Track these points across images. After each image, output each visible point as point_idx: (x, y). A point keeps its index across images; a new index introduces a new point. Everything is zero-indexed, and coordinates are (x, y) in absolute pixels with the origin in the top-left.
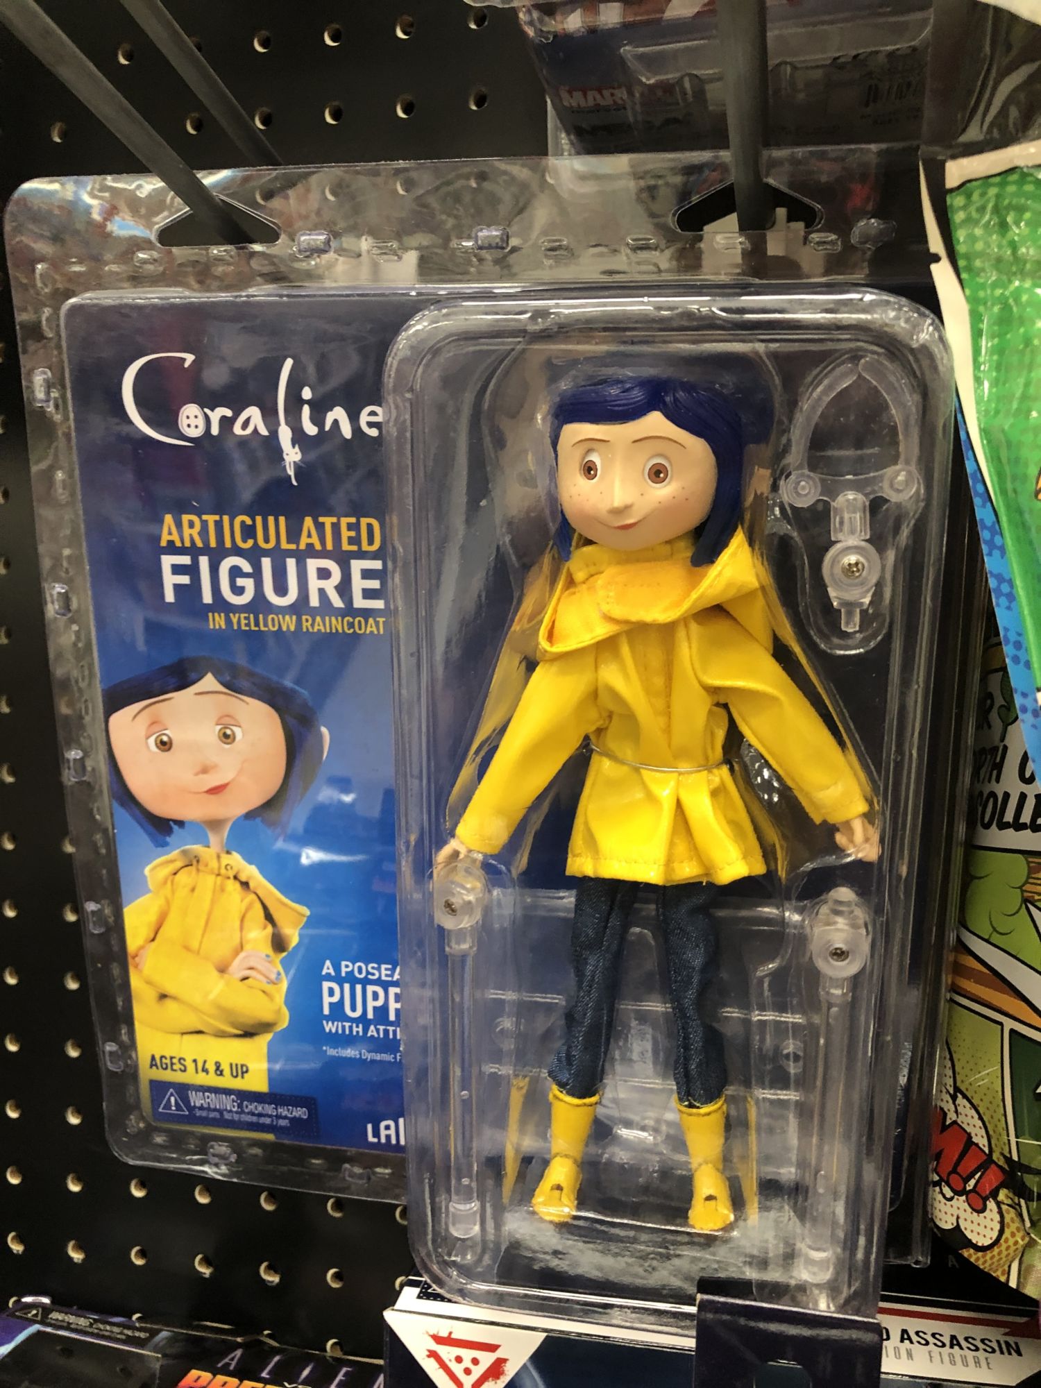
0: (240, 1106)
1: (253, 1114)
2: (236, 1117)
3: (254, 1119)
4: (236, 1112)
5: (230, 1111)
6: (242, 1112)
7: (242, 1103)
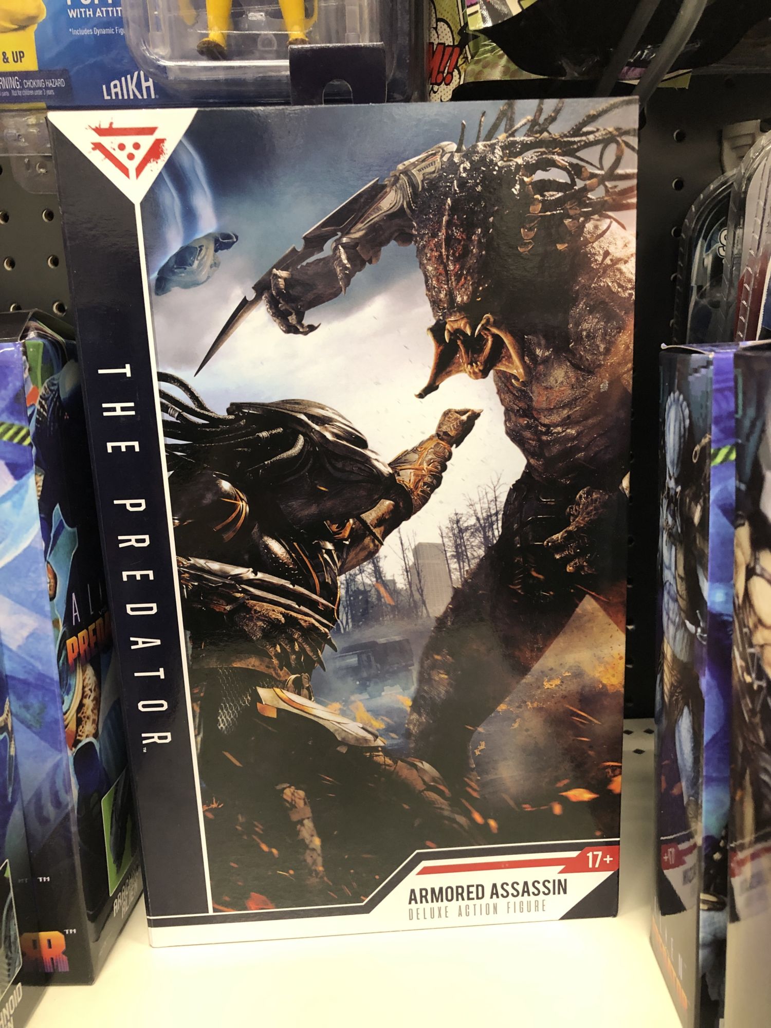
0: (21, 84)
1: (30, 89)
2: (20, 93)
3: (31, 92)
4: (20, 89)
5: (16, 89)
6: (23, 89)
7: (22, 81)
